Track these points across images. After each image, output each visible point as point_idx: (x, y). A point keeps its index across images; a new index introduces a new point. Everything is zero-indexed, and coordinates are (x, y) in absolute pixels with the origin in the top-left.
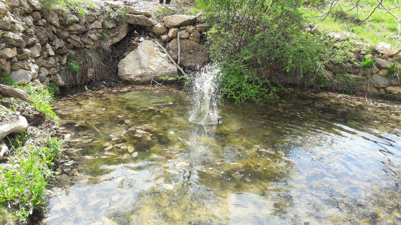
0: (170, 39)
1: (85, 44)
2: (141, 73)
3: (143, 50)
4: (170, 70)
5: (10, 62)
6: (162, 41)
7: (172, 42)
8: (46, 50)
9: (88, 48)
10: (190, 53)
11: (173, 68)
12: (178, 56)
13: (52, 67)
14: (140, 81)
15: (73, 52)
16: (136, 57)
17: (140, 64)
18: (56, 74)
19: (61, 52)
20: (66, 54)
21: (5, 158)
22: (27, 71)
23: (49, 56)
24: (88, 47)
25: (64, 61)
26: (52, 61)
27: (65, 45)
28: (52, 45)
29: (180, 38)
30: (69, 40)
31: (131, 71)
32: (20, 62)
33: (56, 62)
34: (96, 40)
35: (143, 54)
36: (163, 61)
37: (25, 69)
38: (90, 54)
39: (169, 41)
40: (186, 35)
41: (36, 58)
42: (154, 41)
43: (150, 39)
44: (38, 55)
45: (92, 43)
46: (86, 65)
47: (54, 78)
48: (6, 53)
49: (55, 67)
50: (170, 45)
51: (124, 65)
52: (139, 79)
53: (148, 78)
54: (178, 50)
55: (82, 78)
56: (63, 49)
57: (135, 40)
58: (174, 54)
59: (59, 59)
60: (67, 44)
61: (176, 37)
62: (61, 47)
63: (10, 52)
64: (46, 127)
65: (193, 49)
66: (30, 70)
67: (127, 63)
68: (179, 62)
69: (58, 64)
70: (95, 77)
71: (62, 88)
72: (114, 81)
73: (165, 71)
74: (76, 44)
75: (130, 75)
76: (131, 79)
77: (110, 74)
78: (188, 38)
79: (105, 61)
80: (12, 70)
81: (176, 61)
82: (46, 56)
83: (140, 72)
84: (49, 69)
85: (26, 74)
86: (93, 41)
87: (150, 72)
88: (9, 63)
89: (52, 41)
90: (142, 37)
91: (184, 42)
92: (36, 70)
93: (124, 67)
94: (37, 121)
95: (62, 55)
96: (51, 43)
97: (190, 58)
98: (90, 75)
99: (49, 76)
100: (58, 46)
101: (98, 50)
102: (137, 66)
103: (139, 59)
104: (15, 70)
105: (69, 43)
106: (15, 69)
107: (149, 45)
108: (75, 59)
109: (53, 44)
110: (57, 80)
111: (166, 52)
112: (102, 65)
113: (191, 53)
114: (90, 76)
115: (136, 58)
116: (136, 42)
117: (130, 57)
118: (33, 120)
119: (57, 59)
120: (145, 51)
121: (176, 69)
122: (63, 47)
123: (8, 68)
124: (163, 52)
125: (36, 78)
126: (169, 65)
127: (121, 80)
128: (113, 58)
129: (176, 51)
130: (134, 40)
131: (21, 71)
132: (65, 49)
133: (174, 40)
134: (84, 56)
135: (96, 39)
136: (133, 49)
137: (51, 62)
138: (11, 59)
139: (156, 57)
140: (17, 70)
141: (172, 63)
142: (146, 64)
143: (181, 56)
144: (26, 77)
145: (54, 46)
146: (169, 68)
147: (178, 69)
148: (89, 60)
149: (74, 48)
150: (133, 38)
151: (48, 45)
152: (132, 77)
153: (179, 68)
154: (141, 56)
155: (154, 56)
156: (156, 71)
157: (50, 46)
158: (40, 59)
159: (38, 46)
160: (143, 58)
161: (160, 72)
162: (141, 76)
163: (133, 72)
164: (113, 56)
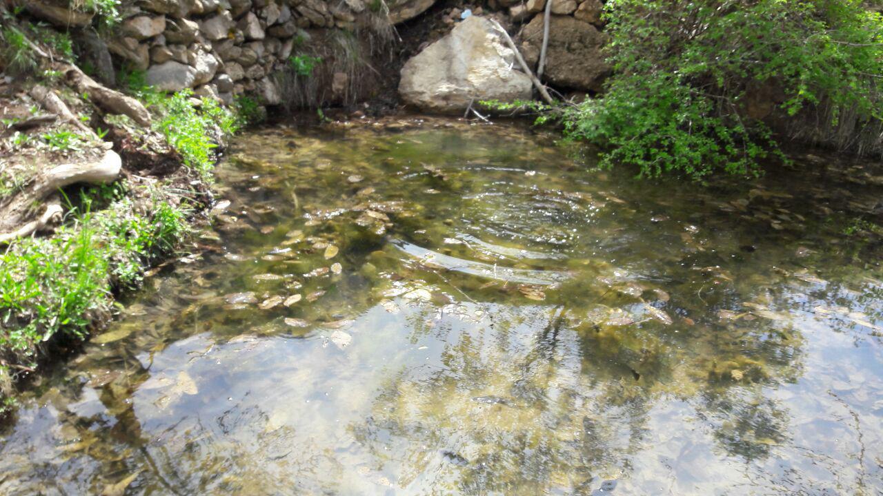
0: (530, 16)
1: (336, 18)
2: (447, 90)
3: (461, 38)
4: (515, 86)
5: (150, 45)
6: (512, 20)
7: (533, 21)
8: (245, 26)
9: (341, 29)
10: (570, 50)
11: (524, 82)
12: (539, 57)
13: (255, 63)
14: (443, 108)
15: (306, 35)
16: (444, 53)
17: (449, 69)
18: (262, 77)
19: (281, 33)
20: (290, 37)
21: (50, 228)
22: (184, 67)
23: (249, 40)
24: (340, 25)
25: (286, 54)
26: (256, 51)
27: (293, 18)
28: (259, 17)
29: (552, 14)
30: (301, 8)
31: (427, 84)
32: (173, 47)
33: (267, 54)
34: (362, 12)
35: (458, 49)
36: (501, 66)
37: (181, 62)
38: (343, 42)
39: (527, 21)
40: (567, 7)
41: (217, 43)
42: (489, 20)
43: (484, 14)
44: (221, 35)
45: (352, 18)
46: (332, 63)
47: (257, 86)
48: (138, 27)
49: (262, 65)
50: (528, 29)
51: (413, 70)
52: (441, 103)
53: (460, 104)
54: (542, 41)
55: (319, 91)
56: (286, 27)
57: (452, 14)
58: (532, 50)
59: (276, 48)
60: (297, 16)
61: (543, 10)
62: (281, 21)
63: (147, 25)
64: (178, 181)
65: (580, 41)
66: (193, 66)
67: (421, 65)
68: (540, 70)
69: (271, 58)
70: (349, 91)
71: (271, 108)
72: (387, 104)
73: (502, 90)
74: (315, 17)
75: (423, 93)
76: (424, 102)
77: (383, 88)
78: (572, 15)
79: (377, 58)
80: (152, 62)
81: (534, 67)
82: (241, 39)
83: (444, 88)
84: (246, 66)
85: (182, 72)
86: (354, 12)
87: (467, 89)
88: (146, 48)
89: (261, 8)
90: (469, 8)
91: (560, 22)
92: (211, 66)
93: (413, 73)
94: (164, 167)
95: (283, 40)
96: (258, 12)
97: (570, 62)
98: (336, 86)
99: (245, 80)
100: (272, 20)
101: (364, 33)
102: (443, 74)
103: (448, 59)
104: (157, 63)
105: (300, 15)
106: (158, 61)
107: (478, 27)
108: (307, 50)
109: (263, 15)
110: (262, 91)
111: (514, 46)
112: (367, 68)
113: (574, 50)
114: (338, 90)
115: (442, 56)
116: (453, 19)
117: (431, 52)
118: (157, 165)
119: (271, 48)
120: (466, 42)
121: (529, 86)
122: (285, 23)
123: (142, 56)
124: (506, 45)
125: (210, 83)
126: (515, 75)
127: (402, 102)
128: (397, 54)
129: (535, 44)
130: (448, 14)
131: (171, 66)
132: (288, 27)
133: (537, 19)
134: (331, 43)
135: (362, 9)
136: (442, 34)
137: (251, 53)
138: (152, 39)
139: (487, 56)
140: (162, 63)
141: (522, 71)
142: (462, 71)
143: (548, 54)
144: (180, 78)
145: (265, 19)
146: (512, 83)
147: (534, 86)
148: (338, 54)
149: (311, 27)
150: (448, 10)
151: (251, 17)
152: (426, 98)
153: (538, 83)
154: (455, 52)
155: (483, 53)
156: (483, 88)
157: (256, 19)
158: (227, 45)
159: (225, 18)
160: (459, 56)
161: (490, 90)
162: (446, 97)
163: (430, 87)
164: (398, 49)
